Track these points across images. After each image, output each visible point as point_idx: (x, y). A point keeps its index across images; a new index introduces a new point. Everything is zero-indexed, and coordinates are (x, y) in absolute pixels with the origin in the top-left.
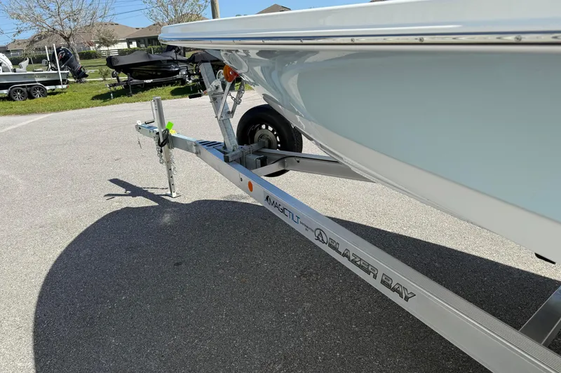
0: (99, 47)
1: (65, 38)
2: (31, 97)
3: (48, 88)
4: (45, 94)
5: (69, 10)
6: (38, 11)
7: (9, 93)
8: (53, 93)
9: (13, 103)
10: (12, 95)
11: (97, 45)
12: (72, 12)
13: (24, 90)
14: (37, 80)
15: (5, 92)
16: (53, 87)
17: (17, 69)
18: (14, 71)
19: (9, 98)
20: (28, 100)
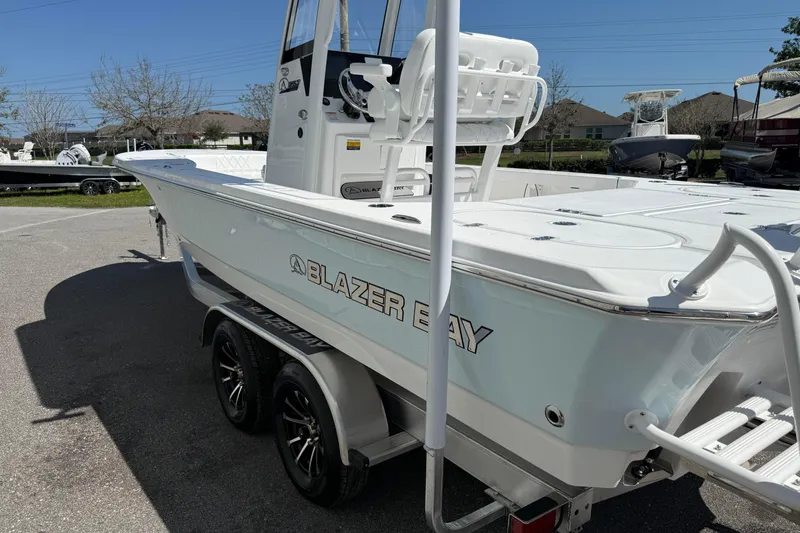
0: (204, 140)
1: (152, 131)
2: (103, 192)
3: (121, 184)
4: (117, 189)
5: (160, 102)
6: (128, 101)
7: (81, 187)
8: (127, 190)
9: (83, 197)
10: (84, 188)
11: (202, 138)
12: (162, 104)
13: (97, 184)
14: (112, 174)
15: (77, 184)
16: (127, 183)
17: (94, 162)
18: (90, 164)
19: (81, 192)
20: (99, 195)
